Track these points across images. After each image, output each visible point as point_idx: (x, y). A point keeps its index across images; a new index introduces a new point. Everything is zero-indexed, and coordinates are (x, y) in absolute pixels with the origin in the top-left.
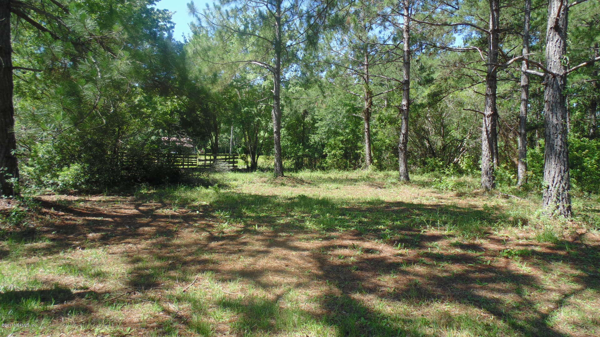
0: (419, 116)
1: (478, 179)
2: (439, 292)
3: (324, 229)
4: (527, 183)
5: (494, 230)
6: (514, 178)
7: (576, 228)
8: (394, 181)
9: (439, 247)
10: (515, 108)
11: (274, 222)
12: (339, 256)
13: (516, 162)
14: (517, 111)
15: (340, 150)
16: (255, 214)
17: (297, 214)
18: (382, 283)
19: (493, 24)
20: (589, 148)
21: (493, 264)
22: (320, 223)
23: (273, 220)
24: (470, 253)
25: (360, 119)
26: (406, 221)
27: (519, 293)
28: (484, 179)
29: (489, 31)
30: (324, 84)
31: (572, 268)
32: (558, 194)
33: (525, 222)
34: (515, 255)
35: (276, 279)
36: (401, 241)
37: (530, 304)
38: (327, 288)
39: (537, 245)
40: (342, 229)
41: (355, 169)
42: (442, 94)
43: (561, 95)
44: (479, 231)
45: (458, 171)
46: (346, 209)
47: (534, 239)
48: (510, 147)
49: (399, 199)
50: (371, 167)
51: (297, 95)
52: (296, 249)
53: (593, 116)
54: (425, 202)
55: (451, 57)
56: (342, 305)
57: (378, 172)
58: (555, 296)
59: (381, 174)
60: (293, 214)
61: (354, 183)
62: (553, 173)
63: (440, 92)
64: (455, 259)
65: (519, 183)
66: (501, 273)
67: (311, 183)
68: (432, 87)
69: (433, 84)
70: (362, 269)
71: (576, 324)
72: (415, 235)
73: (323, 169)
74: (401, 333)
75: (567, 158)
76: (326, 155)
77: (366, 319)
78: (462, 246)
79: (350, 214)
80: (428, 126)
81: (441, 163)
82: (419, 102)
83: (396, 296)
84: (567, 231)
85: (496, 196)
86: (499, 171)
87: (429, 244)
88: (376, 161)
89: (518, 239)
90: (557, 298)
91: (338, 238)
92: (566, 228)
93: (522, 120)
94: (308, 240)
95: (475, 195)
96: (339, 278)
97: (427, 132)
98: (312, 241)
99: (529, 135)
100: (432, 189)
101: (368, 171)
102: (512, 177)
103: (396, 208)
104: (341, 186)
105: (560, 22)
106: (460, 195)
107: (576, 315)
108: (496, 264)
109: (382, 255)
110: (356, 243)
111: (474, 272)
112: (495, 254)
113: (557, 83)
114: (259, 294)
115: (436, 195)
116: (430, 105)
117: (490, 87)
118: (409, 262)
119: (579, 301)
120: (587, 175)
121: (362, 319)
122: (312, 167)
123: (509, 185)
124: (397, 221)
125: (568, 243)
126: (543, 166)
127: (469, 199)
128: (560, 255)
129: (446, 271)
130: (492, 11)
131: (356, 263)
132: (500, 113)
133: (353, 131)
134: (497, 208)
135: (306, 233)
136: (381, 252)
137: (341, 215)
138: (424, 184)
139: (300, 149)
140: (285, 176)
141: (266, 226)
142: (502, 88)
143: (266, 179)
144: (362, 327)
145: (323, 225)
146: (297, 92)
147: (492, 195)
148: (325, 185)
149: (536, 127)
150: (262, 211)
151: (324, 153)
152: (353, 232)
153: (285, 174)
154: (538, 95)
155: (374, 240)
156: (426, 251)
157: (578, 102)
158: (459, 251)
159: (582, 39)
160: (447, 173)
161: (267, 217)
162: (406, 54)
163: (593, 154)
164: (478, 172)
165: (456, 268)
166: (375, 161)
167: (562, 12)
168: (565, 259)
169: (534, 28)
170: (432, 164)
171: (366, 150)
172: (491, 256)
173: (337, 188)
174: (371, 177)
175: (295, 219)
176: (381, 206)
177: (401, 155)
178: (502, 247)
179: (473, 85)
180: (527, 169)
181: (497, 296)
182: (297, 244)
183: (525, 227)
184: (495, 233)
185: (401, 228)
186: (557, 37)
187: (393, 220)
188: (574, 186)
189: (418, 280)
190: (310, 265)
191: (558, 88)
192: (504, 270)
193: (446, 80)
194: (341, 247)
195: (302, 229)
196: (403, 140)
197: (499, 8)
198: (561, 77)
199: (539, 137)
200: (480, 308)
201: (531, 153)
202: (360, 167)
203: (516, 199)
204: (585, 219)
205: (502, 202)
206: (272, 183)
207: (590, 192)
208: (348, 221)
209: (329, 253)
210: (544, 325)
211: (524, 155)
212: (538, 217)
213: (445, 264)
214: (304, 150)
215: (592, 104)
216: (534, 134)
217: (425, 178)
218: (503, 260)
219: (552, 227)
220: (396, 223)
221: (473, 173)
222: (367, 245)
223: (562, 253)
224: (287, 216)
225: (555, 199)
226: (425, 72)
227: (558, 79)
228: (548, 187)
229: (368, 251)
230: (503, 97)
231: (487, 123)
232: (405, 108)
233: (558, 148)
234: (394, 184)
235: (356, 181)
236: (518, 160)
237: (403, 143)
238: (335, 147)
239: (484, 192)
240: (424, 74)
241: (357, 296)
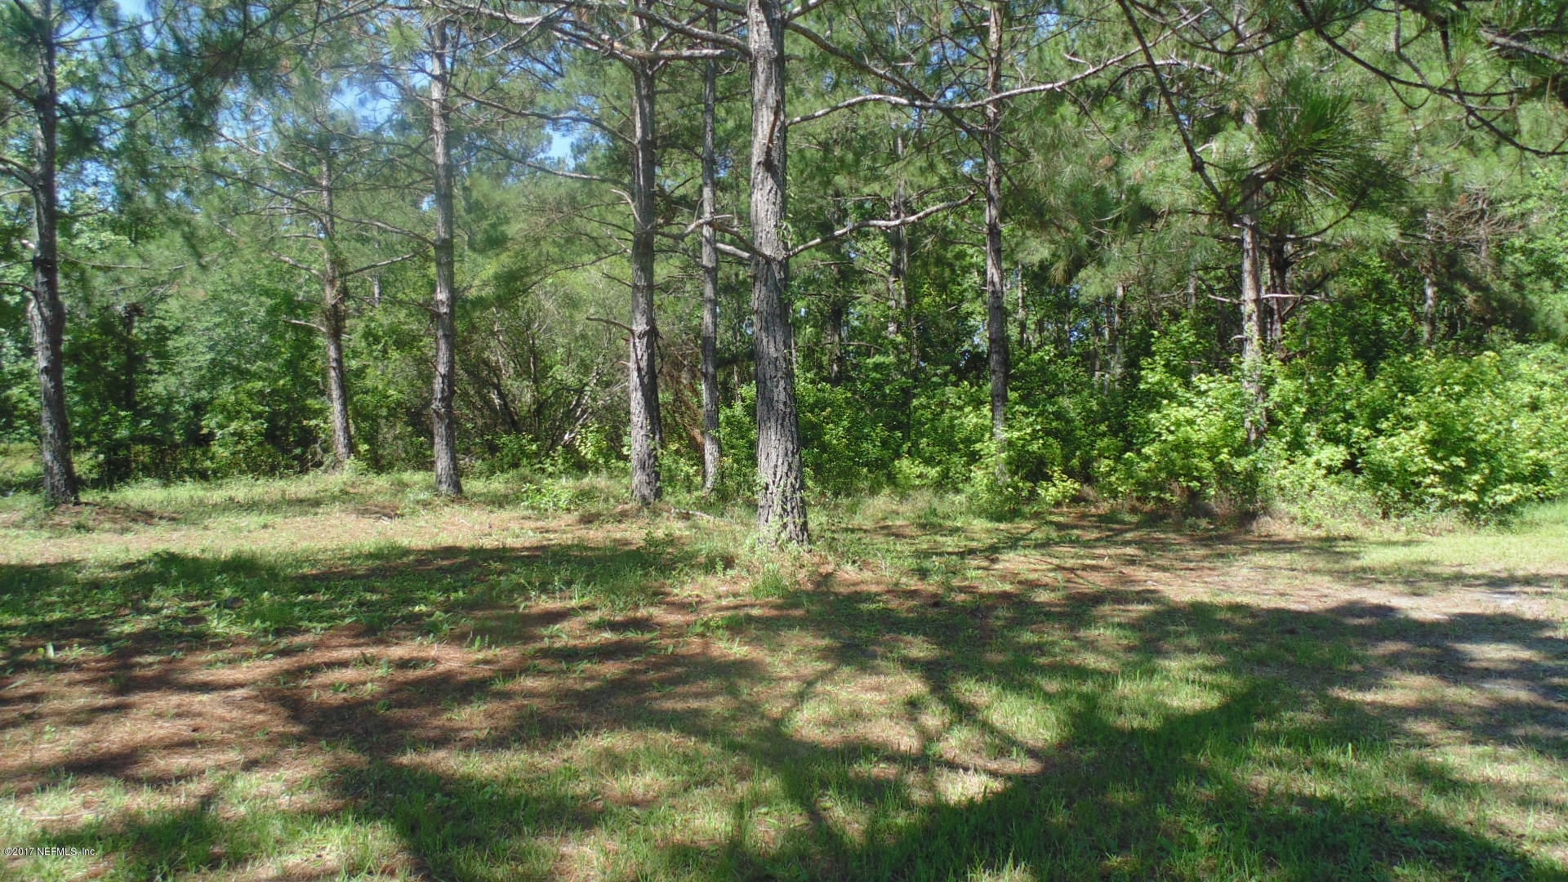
0: (473, 328)
1: (625, 481)
2: (584, 717)
3: (266, 631)
4: (723, 484)
5: (672, 586)
6: (697, 473)
7: (818, 565)
8: (424, 496)
9: (565, 634)
10: (690, 314)
11: (102, 632)
12: (334, 687)
13: (699, 438)
14: (695, 322)
15: (254, 419)
16: (24, 617)
17: (168, 603)
18: (459, 725)
19: (644, 127)
20: (831, 404)
21: (679, 651)
22: (250, 619)
23: (96, 628)
24: (632, 635)
25: (310, 332)
26: (479, 589)
27: (733, 692)
28: (638, 478)
29: (636, 142)
30: (202, 233)
31: (815, 637)
32: (785, 502)
33: (729, 562)
34: (718, 627)
35: (180, 762)
36: (480, 632)
37: (753, 708)
38: (329, 757)
39: (752, 606)
40: (319, 626)
41: (304, 471)
42: (528, 275)
43: (780, 300)
44: (643, 590)
45: (574, 464)
46: (315, 577)
47: (748, 594)
48: (686, 404)
49: (446, 539)
50: (350, 463)
51: (108, 258)
52: (205, 687)
53: (837, 338)
54: (510, 542)
55: (549, 189)
56: (381, 782)
57: (372, 476)
58: (792, 687)
59: (382, 481)
60: (153, 604)
61: (313, 510)
62: (773, 456)
63: (524, 272)
64: (604, 653)
65: (709, 484)
66: (696, 664)
67: (176, 518)
68: (506, 259)
69: (507, 249)
70: (401, 704)
71: (827, 724)
72: (507, 617)
73: (203, 476)
74: (526, 804)
75: (797, 426)
76: (211, 435)
77: (446, 795)
78: (613, 626)
79: (327, 589)
80: (497, 356)
81: (534, 447)
82: (473, 293)
83: (498, 742)
84: (804, 570)
85: (665, 514)
86: (665, 461)
87: (545, 632)
88: (366, 447)
89: (720, 597)
90: (795, 690)
91: (316, 646)
92: (802, 566)
93: (707, 344)
94: (231, 662)
95: (622, 517)
96: (351, 732)
97: (495, 370)
98: (245, 664)
99: (720, 377)
100: (521, 511)
101: (345, 474)
102: (692, 471)
103: (445, 563)
104: (278, 520)
105: (774, 154)
106: (588, 520)
107: (826, 710)
108: (683, 651)
109: (441, 668)
110: (371, 651)
111: (645, 672)
112: (680, 632)
113: (773, 274)
114: (145, 802)
115: (533, 524)
116: (502, 302)
117: (642, 270)
118: (509, 673)
119: (828, 688)
120: (831, 461)
121: (438, 795)
122: (164, 471)
123: (689, 491)
124: (456, 591)
125: (807, 593)
126: (753, 445)
127: (609, 526)
128: (795, 618)
129: (591, 678)
130: (640, 97)
131: (383, 695)
132: (662, 328)
133: (292, 366)
134: (671, 540)
135: (218, 646)
136: (436, 661)
137: (302, 592)
138: (499, 501)
139: (119, 421)
140: (87, 504)
141: (81, 645)
142: (664, 270)
143: (17, 517)
144: (443, 810)
145: (263, 622)
146: (104, 247)
147: (656, 513)
148: (222, 519)
149: (735, 359)
150: (50, 607)
151: (205, 431)
152: (349, 627)
153: (84, 497)
154: (732, 289)
155: (413, 639)
156: (538, 645)
157: (808, 307)
158: (608, 636)
159: (812, 177)
160: (550, 469)
161: (71, 622)
162: (441, 172)
163: (840, 416)
164: (621, 464)
165: (611, 669)
166: (363, 447)
167: (776, 134)
168: (804, 623)
169: (722, 143)
170: (511, 449)
171: (334, 418)
172: (673, 637)
173: (265, 526)
174: (352, 491)
175: (167, 617)
176: (405, 560)
177: (440, 430)
178: (691, 618)
179: (600, 259)
180: (721, 453)
181: (694, 704)
182: (202, 676)
183: (730, 572)
184: (676, 591)
185: (469, 606)
186: (770, 183)
187: (446, 590)
188: (810, 483)
189: (536, 704)
190: (260, 718)
191: (776, 284)
192: (701, 659)
193: (537, 241)
194: (330, 665)
195: (202, 641)
196: (443, 391)
197: (655, 93)
198: (780, 263)
199: (742, 381)
200: (668, 730)
201: (727, 417)
202: (319, 464)
203: (705, 519)
204: (831, 546)
205: (679, 528)
206: (41, 526)
207: (836, 494)
208: (328, 605)
209: (305, 683)
210: (780, 735)
211: (715, 424)
212: (752, 550)
213: (585, 665)
214: (135, 422)
215: (834, 311)
216: (730, 374)
217: (498, 484)
218: (697, 640)
219: (777, 566)
220: (453, 596)
221: (608, 468)
222: (398, 652)
223: (798, 613)
224: (140, 611)
225: (779, 510)
226: (486, 218)
227: (775, 267)
228: (767, 488)
229: (403, 664)
230: (665, 288)
231: (638, 351)
232: (444, 310)
233: (781, 406)
234: (426, 504)
235: (317, 503)
236: (702, 433)
237: (442, 399)
238: (238, 412)
239: (639, 510)
240: (485, 224)
241: (408, 758)
